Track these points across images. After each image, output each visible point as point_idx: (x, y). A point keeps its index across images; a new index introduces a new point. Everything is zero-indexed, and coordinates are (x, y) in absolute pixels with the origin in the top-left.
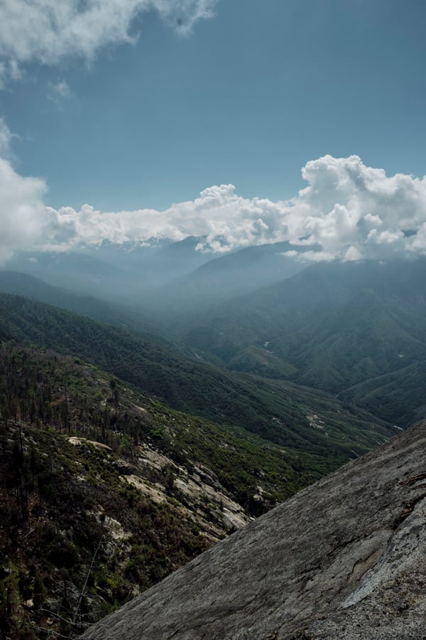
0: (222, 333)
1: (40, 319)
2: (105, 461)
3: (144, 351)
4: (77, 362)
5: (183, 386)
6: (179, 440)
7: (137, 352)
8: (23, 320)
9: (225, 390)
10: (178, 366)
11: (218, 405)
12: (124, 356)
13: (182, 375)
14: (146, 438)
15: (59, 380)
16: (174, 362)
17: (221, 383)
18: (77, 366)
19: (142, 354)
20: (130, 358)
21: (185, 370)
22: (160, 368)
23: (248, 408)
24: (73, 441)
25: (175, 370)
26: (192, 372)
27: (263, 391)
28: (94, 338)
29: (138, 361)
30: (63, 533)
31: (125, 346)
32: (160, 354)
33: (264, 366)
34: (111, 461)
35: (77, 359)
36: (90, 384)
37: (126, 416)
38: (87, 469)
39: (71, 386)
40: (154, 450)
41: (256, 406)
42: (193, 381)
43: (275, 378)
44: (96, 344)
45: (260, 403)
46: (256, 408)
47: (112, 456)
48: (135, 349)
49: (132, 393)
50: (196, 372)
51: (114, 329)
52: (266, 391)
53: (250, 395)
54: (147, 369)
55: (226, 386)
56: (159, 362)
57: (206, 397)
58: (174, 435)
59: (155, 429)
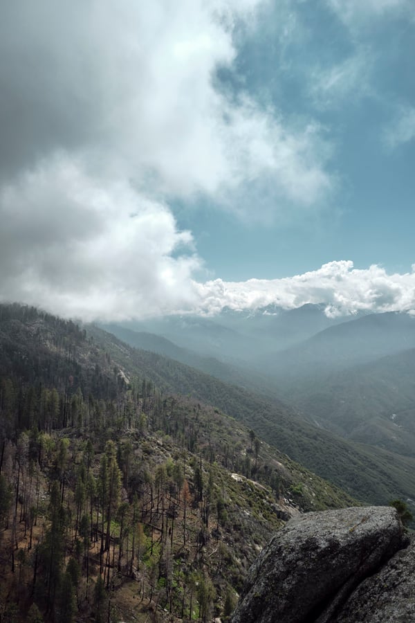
0: (343, 402)
1: (172, 375)
2: (265, 501)
3: (266, 412)
4: (216, 412)
5: (305, 452)
6: (319, 500)
7: (258, 412)
8: (157, 374)
9: (351, 460)
10: (300, 431)
11: (344, 476)
12: (246, 416)
13: (305, 440)
14: (286, 493)
15: (203, 426)
16: (295, 426)
17: (346, 453)
18: (216, 415)
19: (264, 416)
20: (253, 418)
21: (307, 436)
22: (282, 431)
23: (378, 483)
24: (234, 476)
25: (297, 434)
26: (315, 438)
27: (393, 467)
28: (218, 395)
29: (260, 421)
30: (238, 561)
31: (248, 405)
32: (282, 417)
33: (392, 440)
34: (270, 502)
35: (217, 409)
36: (230, 433)
37: (266, 467)
38: (251, 506)
39: (213, 433)
40: (295, 506)
41: (387, 483)
42: (316, 448)
43: (405, 455)
44: (220, 402)
45: (391, 480)
46: (387, 485)
47: (270, 498)
48: (257, 409)
49: (269, 447)
50: (319, 438)
51: (237, 388)
52: (398, 467)
53: (379, 470)
54: (268, 430)
55: (352, 457)
56: (281, 424)
57: (331, 467)
58: (314, 495)
59: (295, 485)
